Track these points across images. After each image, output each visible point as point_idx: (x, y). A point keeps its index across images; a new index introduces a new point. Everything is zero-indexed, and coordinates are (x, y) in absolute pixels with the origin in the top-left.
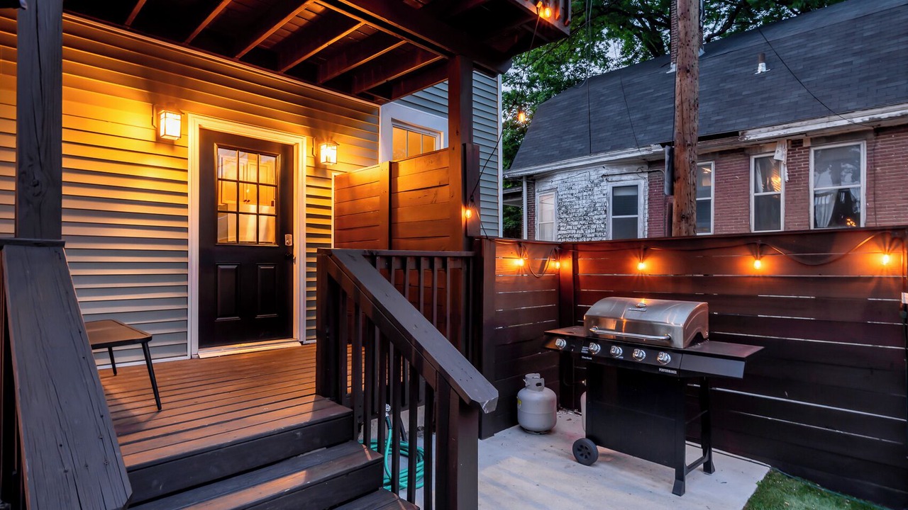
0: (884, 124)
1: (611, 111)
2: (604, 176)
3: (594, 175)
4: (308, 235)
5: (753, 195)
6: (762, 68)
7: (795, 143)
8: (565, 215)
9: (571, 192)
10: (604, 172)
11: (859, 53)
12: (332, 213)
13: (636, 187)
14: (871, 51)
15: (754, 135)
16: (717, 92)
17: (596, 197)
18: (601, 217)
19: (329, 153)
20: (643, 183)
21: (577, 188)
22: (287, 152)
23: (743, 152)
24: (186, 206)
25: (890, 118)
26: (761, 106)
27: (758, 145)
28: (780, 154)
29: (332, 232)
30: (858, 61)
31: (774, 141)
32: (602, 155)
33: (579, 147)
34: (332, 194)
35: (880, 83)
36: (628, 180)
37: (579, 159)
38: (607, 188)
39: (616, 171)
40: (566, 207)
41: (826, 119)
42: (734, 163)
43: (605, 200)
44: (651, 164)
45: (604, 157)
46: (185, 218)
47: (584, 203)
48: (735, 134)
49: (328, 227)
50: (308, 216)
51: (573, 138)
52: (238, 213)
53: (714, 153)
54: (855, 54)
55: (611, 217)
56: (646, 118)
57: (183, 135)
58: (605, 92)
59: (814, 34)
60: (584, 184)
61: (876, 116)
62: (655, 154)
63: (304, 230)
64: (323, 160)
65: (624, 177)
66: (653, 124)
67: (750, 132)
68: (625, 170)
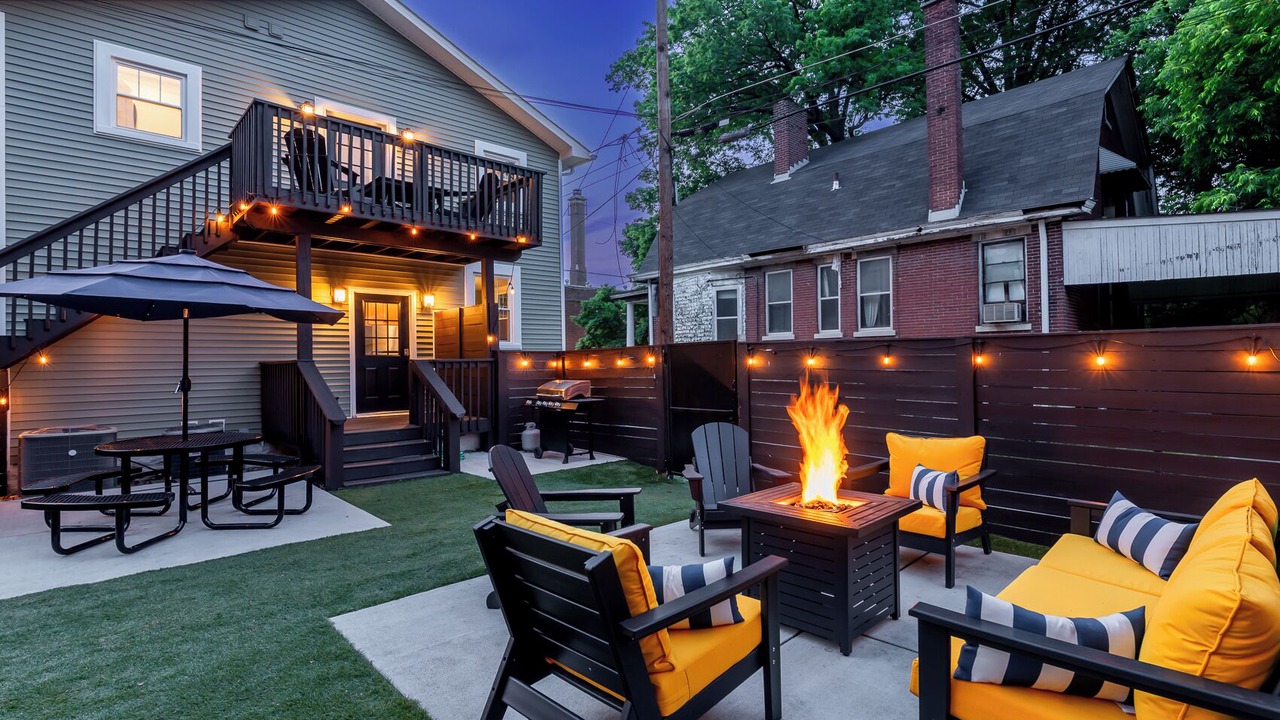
0: (903, 242)
1: (724, 219)
2: (709, 281)
3: (702, 280)
4: (418, 349)
5: (820, 299)
6: (836, 185)
7: (846, 256)
8: (680, 317)
9: (686, 295)
10: (710, 277)
11: (901, 178)
12: (433, 335)
13: (735, 291)
14: (909, 176)
15: (815, 249)
16: (802, 206)
17: (704, 300)
18: (709, 318)
19: (429, 300)
20: (741, 288)
21: (690, 291)
22: (404, 301)
23: (812, 261)
24: (348, 336)
25: (908, 237)
26: (829, 222)
27: (821, 257)
28: (836, 266)
29: (433, 347)
30: (899, 184)
31: (832, 253)
32: (706, 262)
33: (695, 252)
34: (433, 323)
35: (906, 206)
36: (729, 285)
37: (690, 265)
38: (712, 292)
39: (719, 277)
40: (681, 309)
41: (859, 238)
42: (806, 272)
43: (711, 303)
44: (746, 270)
45: (708, 265)
46: (348, 343)
47: (695, 305)
48: (800, 248)
49: (431, 344)
50: (418, 337)
51: (692, 244)
52: (376, 338)
53: (792, 262)
54: (898, 178)
55: (716, 318)
56: (747, 227)
57: (347, 298)
58: (723, 198)
59: (877, 156)
60: (695, 288)
61: (891, 237)
62: (747, 262)
63: (416, 346)
64: (426, 305)
65: (726, 282)
66: (751, 234)
67: (810, 246)
68: (727, 277)
